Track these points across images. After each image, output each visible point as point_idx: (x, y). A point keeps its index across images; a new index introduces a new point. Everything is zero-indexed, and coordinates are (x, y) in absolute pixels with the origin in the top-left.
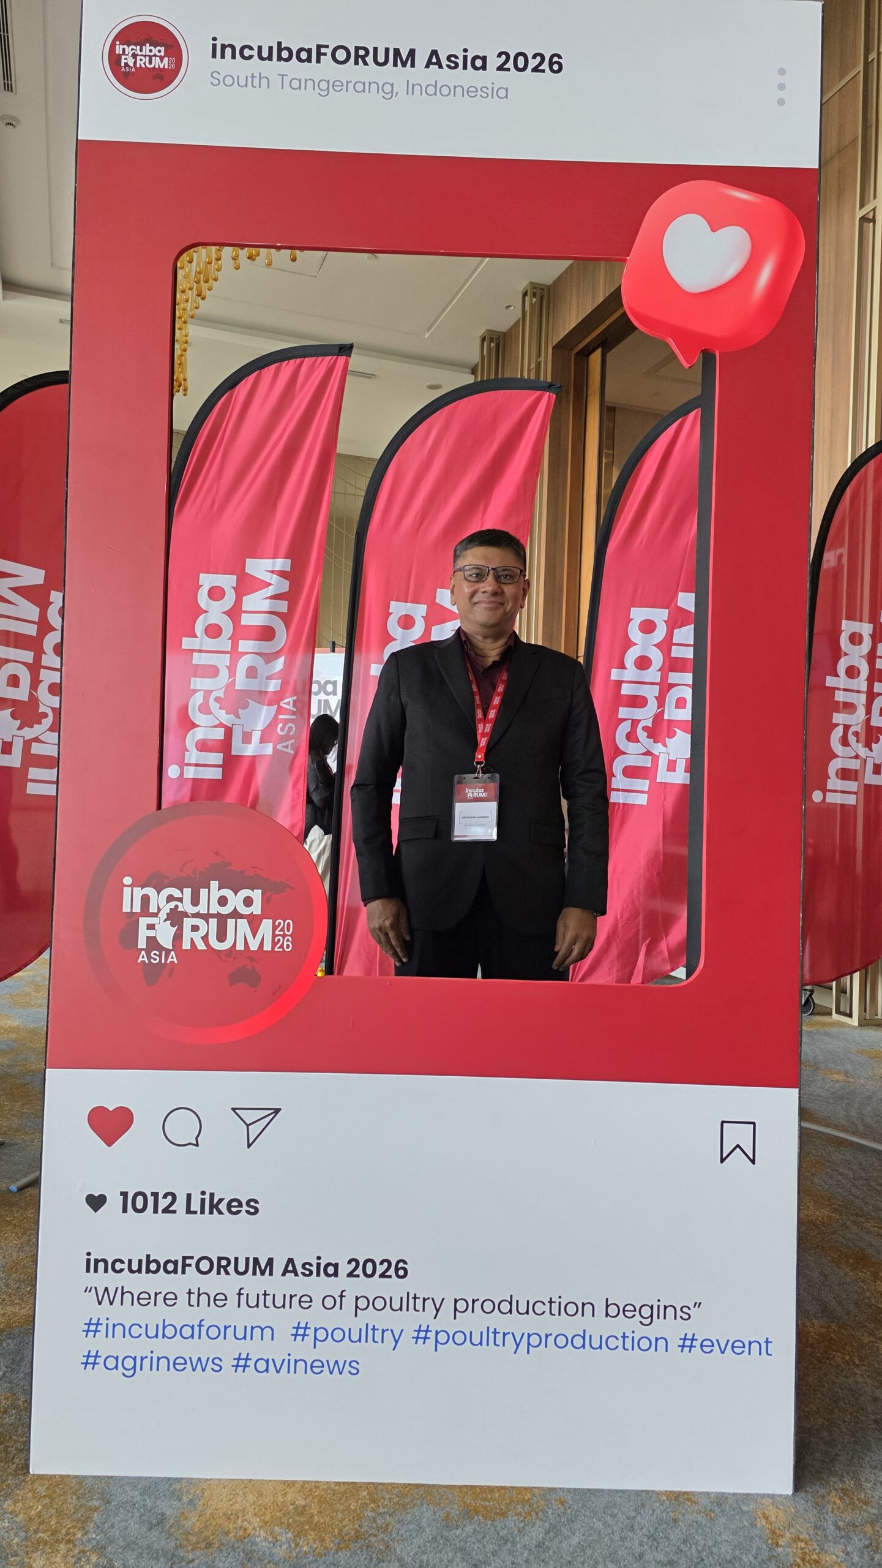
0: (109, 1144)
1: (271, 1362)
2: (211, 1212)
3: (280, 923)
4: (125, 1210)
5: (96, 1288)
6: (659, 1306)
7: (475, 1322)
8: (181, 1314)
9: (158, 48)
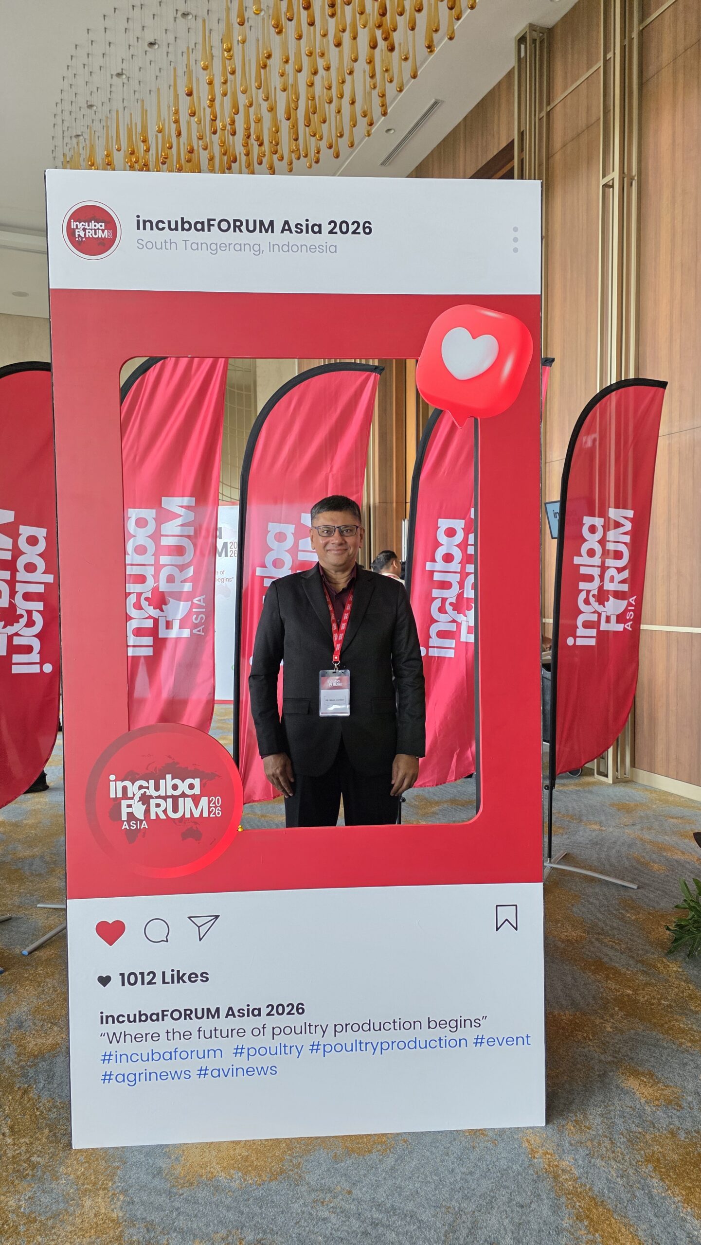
0: (111, 945)
1: (221, 1070)
2: (178, 982)
3: (212, 799)
4: (123, 984)
5: (107, 1033)
6: (461, 1020)
7: (347, 1038)
8: (163, 1045)
9: (100, 224)
